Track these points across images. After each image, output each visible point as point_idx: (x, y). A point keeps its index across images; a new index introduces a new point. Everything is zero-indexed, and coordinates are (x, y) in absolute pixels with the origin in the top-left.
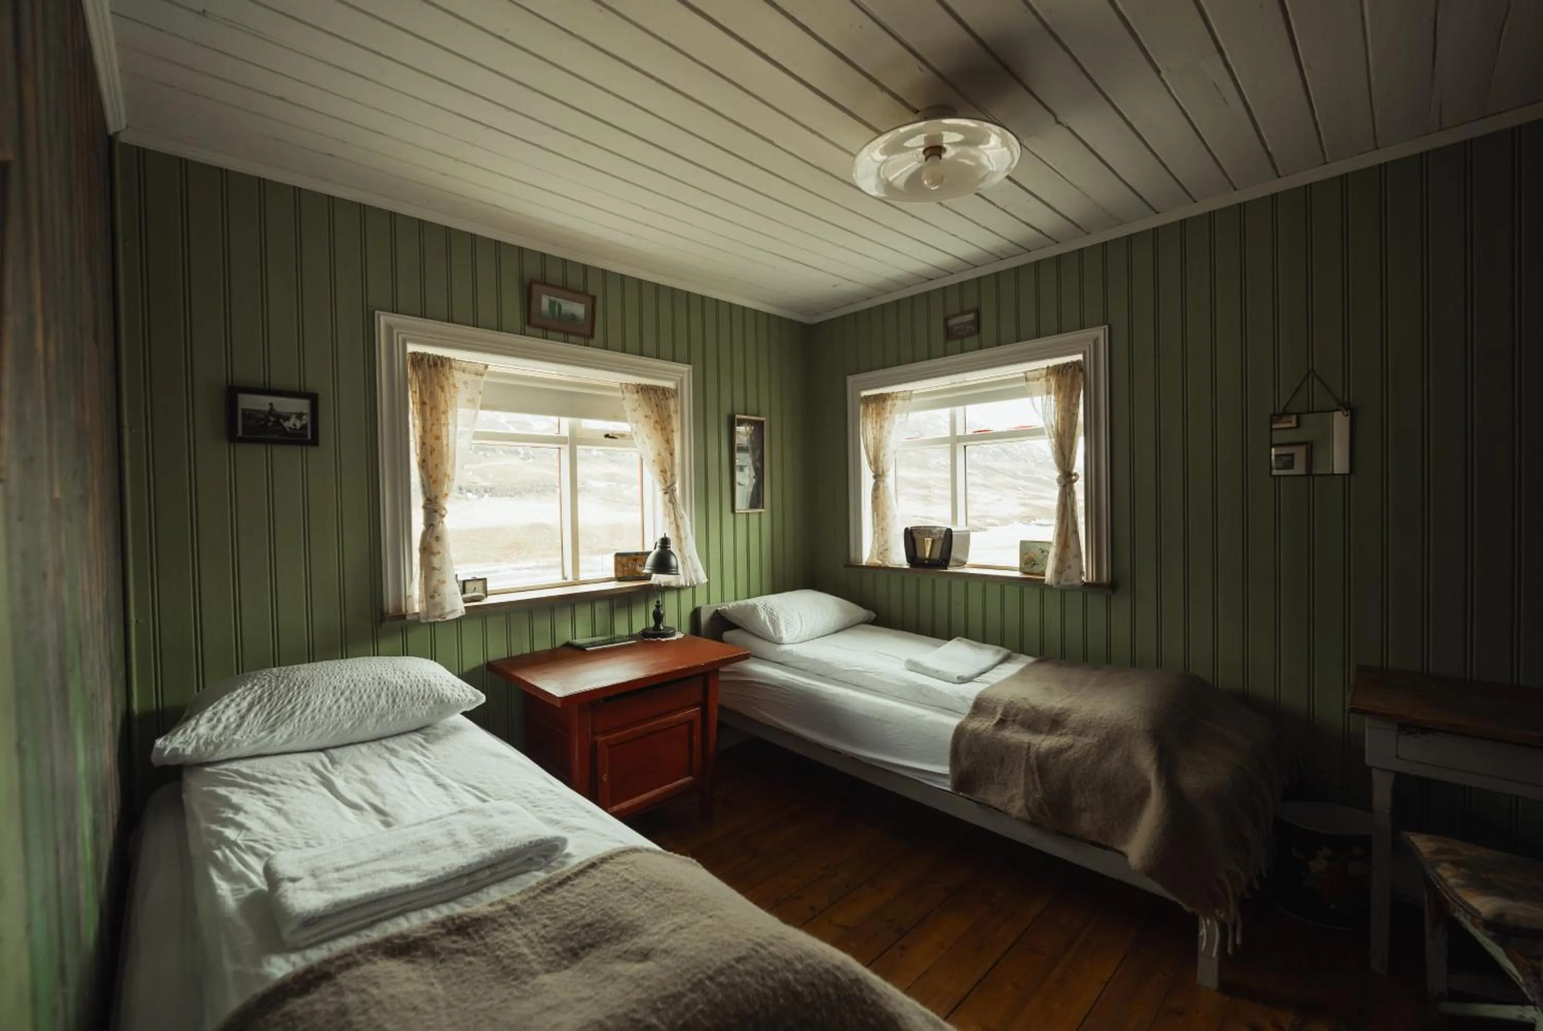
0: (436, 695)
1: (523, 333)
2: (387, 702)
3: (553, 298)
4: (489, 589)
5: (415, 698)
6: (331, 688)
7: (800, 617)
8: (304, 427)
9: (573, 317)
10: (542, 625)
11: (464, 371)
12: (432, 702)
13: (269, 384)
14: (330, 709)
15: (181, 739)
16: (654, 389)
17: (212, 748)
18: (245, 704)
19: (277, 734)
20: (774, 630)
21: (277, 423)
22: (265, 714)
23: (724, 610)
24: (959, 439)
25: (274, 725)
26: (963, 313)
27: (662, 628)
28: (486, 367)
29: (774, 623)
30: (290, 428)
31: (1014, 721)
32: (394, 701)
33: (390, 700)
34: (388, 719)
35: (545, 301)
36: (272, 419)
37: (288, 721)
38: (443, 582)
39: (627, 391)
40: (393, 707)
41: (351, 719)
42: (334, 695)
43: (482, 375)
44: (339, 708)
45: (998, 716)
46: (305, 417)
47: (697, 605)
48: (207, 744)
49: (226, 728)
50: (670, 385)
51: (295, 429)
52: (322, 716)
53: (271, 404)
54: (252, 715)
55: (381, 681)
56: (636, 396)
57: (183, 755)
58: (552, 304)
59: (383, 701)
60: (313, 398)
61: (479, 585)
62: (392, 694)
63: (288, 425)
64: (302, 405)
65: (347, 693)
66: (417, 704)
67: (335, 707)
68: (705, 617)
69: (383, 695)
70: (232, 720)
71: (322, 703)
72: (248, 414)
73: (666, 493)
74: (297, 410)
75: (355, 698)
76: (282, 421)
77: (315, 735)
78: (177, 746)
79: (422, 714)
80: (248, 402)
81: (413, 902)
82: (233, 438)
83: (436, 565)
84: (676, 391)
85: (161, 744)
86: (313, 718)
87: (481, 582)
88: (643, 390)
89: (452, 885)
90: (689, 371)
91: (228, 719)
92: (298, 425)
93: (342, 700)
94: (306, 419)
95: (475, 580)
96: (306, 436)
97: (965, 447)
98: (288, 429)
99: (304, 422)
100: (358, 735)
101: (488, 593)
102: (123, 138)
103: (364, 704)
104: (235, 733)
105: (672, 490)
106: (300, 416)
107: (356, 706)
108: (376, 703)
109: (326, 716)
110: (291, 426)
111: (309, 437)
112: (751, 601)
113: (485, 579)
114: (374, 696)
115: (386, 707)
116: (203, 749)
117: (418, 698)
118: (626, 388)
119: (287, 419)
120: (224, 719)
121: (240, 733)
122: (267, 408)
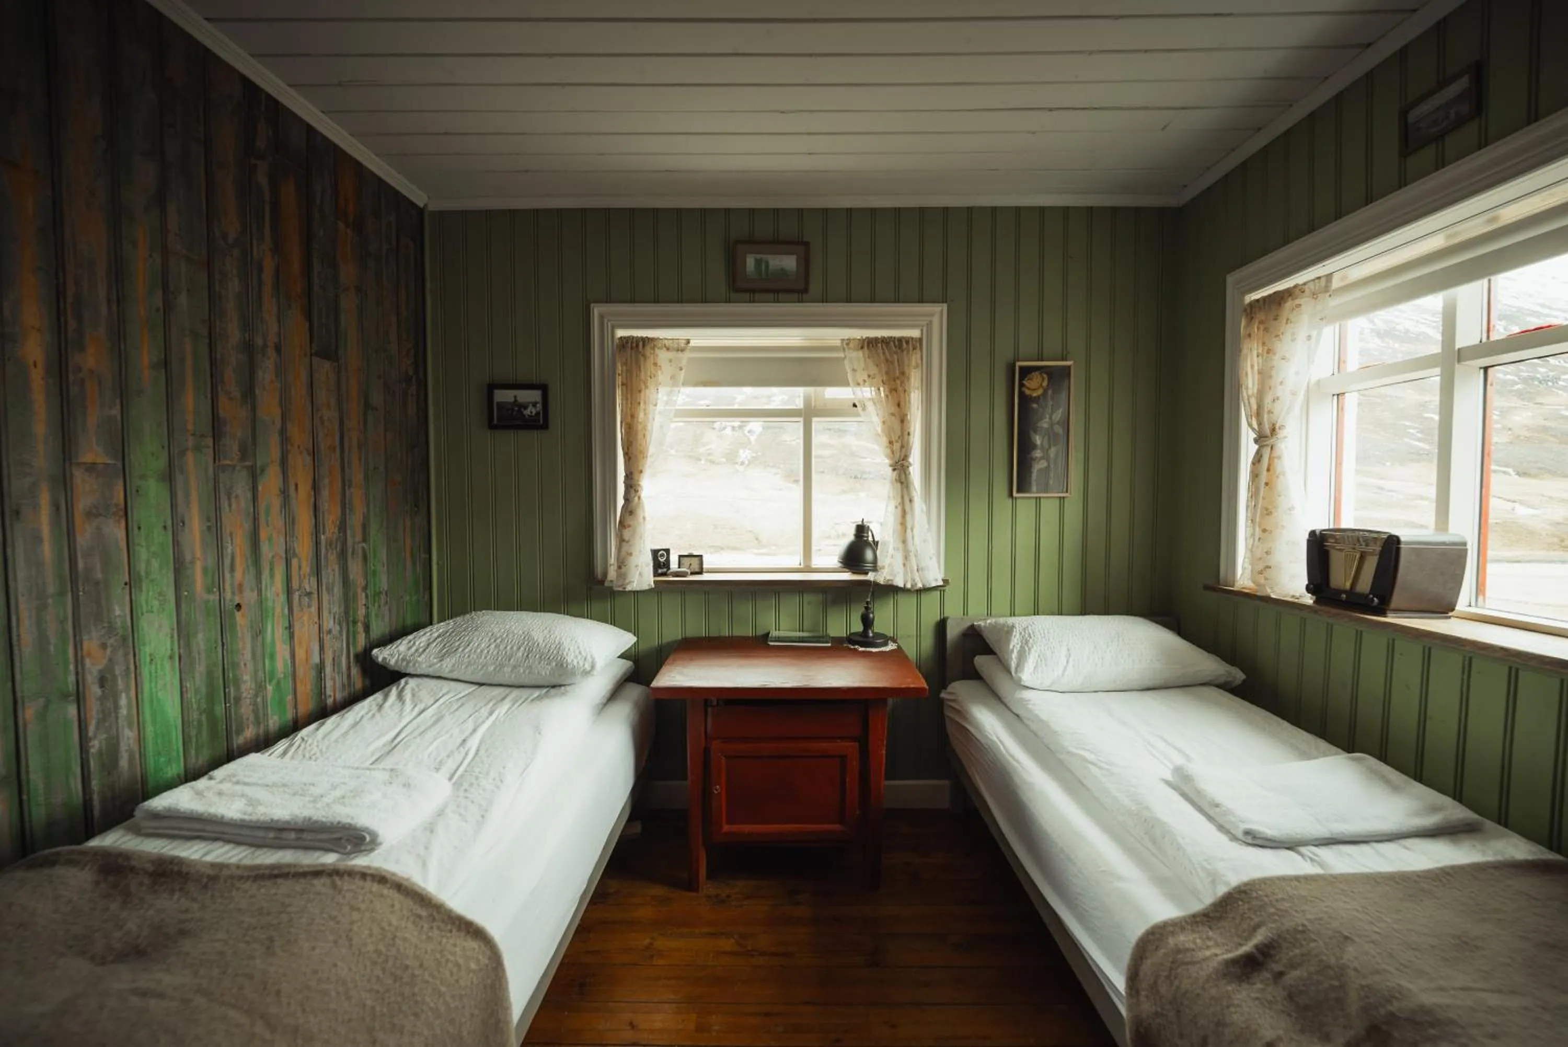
0: (559, 658)
1: (728, 301)
2: (523, 655)
3: (758, 256)
4: (705, 566)
5: (543, 657)
6: (490, 634)
7: (1069, 656)
8: (538, 414)
9: (783, 272)
10: (745, 609)
11: (668, 349)
12: (554, 664)
13: (516, 380)
14: (482, 651)
15: (388, 652)
16: (885, 341)
17: (405, 663)
18: (436, 635)
19: (444, 663)
20: (1018, 665)
21: (520, 412)
22: (443, 644)
23: (979, 626)
24: (1462, 355)
25: (443, 656)
26: (1443, 84)
27: (871, 635)
28: (688, 342)
29: (1022, 655)
30: (528, 415)
31: (1280, 974)
32: (527, 656)
33: (526, 654)
34: (519, 671)
35: (750, 262)
36: (516, 409)
37: (453, 655)
38: (631, 554)
39: (849, 349)
40: (525, 661)
41: (494, 663)
42: (489, 640)
43: (682, 350)
44: (488, 652)
45: (1247, 948)
46: (538, 405)
47: (946, 615)
48: (403, 660)
49: (417, 650)
50: (915, 333)
51: (531, 416)
52: (475, 657)
53: (515, 397)
54: (435, 644)
55: (528, 636)
56: (860, 353)
57: (388, 664)
58: (758, 262)
59: (520, 654)
60: (544, 388)
61: (695, 562)
62: (529, 649)
63: (527, 412)
64: (535, 395)
65: (498, 641)
66: (542, 662)
67: (486, 651)
68: (952, 632)
69: (522, 649)
70: (422, 645)
71: (478, 645)
72: (501, 406)
73: (894, 470)
74: (533, 400)
75: (502, 647)
76: (523, 410)
77: (470, 669)
78: (386, 656)
79: (546, 673)
80: (503, 396)
81: (227, 834)
82: (492, 426)
83: (626, 537)
84: (920, 340)
85: (376, 653)
86: (469, 656)
87: (697, 559)
88: (870, 344)
89: (261, 834)
90: (942, 312)
91: (420, 643)
92: (534, 412)
93: (493, 646)
94: (539, 406)
95: (691, 556)
96: (539, 421)
97: (1486, 369)
98: (527, 417)
99: (538, 409)
100: (496, 680)
101: (704, 570)
102: (431, 208)
103: (506, 652)
104: (420, 656)
105: (903, 465)
106: (534, 405)
107: (500, 653)
108: (514, 654)
109: (477, 657)
110: (529, 413)
111: (541, 422)
112: (1011, 620)
113: (701, 556)
114: (515, 648)
115: (521, 659)
116: (400, 662)
117: (545, 658)
118: (848, 344)
119: (526, 408)
120: (417, 643)
121: (423, 656)
122: (512, 400)
